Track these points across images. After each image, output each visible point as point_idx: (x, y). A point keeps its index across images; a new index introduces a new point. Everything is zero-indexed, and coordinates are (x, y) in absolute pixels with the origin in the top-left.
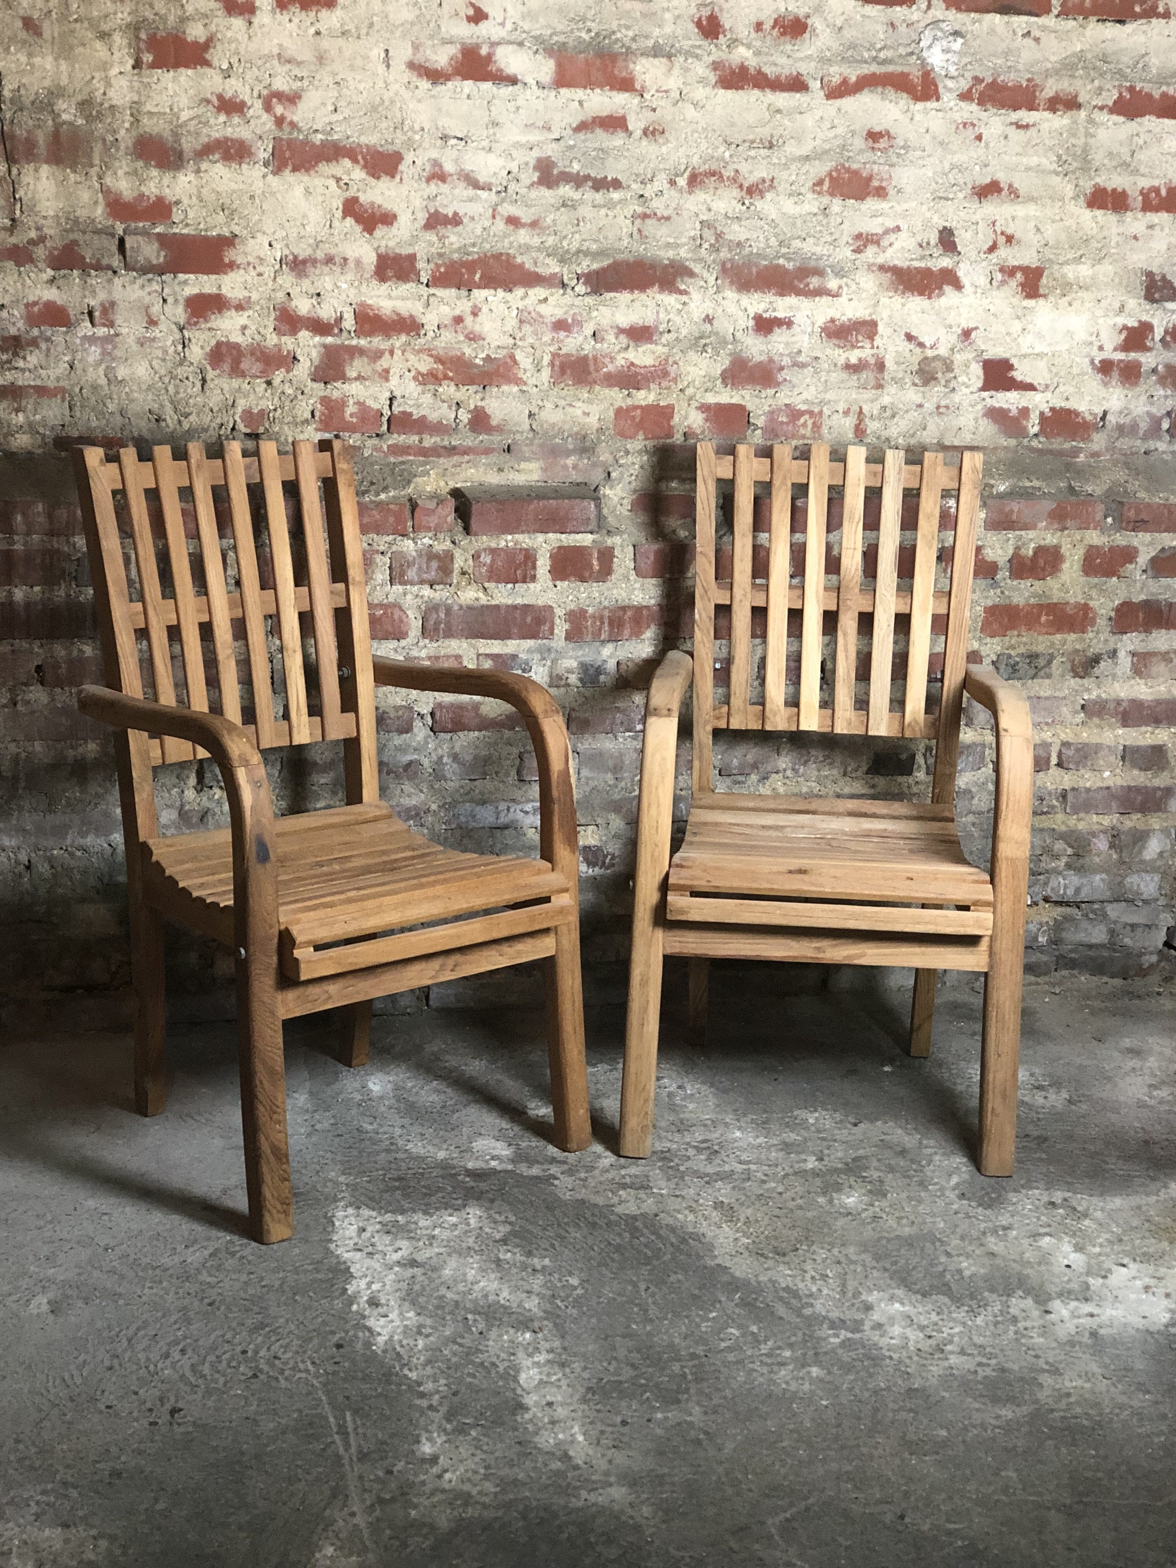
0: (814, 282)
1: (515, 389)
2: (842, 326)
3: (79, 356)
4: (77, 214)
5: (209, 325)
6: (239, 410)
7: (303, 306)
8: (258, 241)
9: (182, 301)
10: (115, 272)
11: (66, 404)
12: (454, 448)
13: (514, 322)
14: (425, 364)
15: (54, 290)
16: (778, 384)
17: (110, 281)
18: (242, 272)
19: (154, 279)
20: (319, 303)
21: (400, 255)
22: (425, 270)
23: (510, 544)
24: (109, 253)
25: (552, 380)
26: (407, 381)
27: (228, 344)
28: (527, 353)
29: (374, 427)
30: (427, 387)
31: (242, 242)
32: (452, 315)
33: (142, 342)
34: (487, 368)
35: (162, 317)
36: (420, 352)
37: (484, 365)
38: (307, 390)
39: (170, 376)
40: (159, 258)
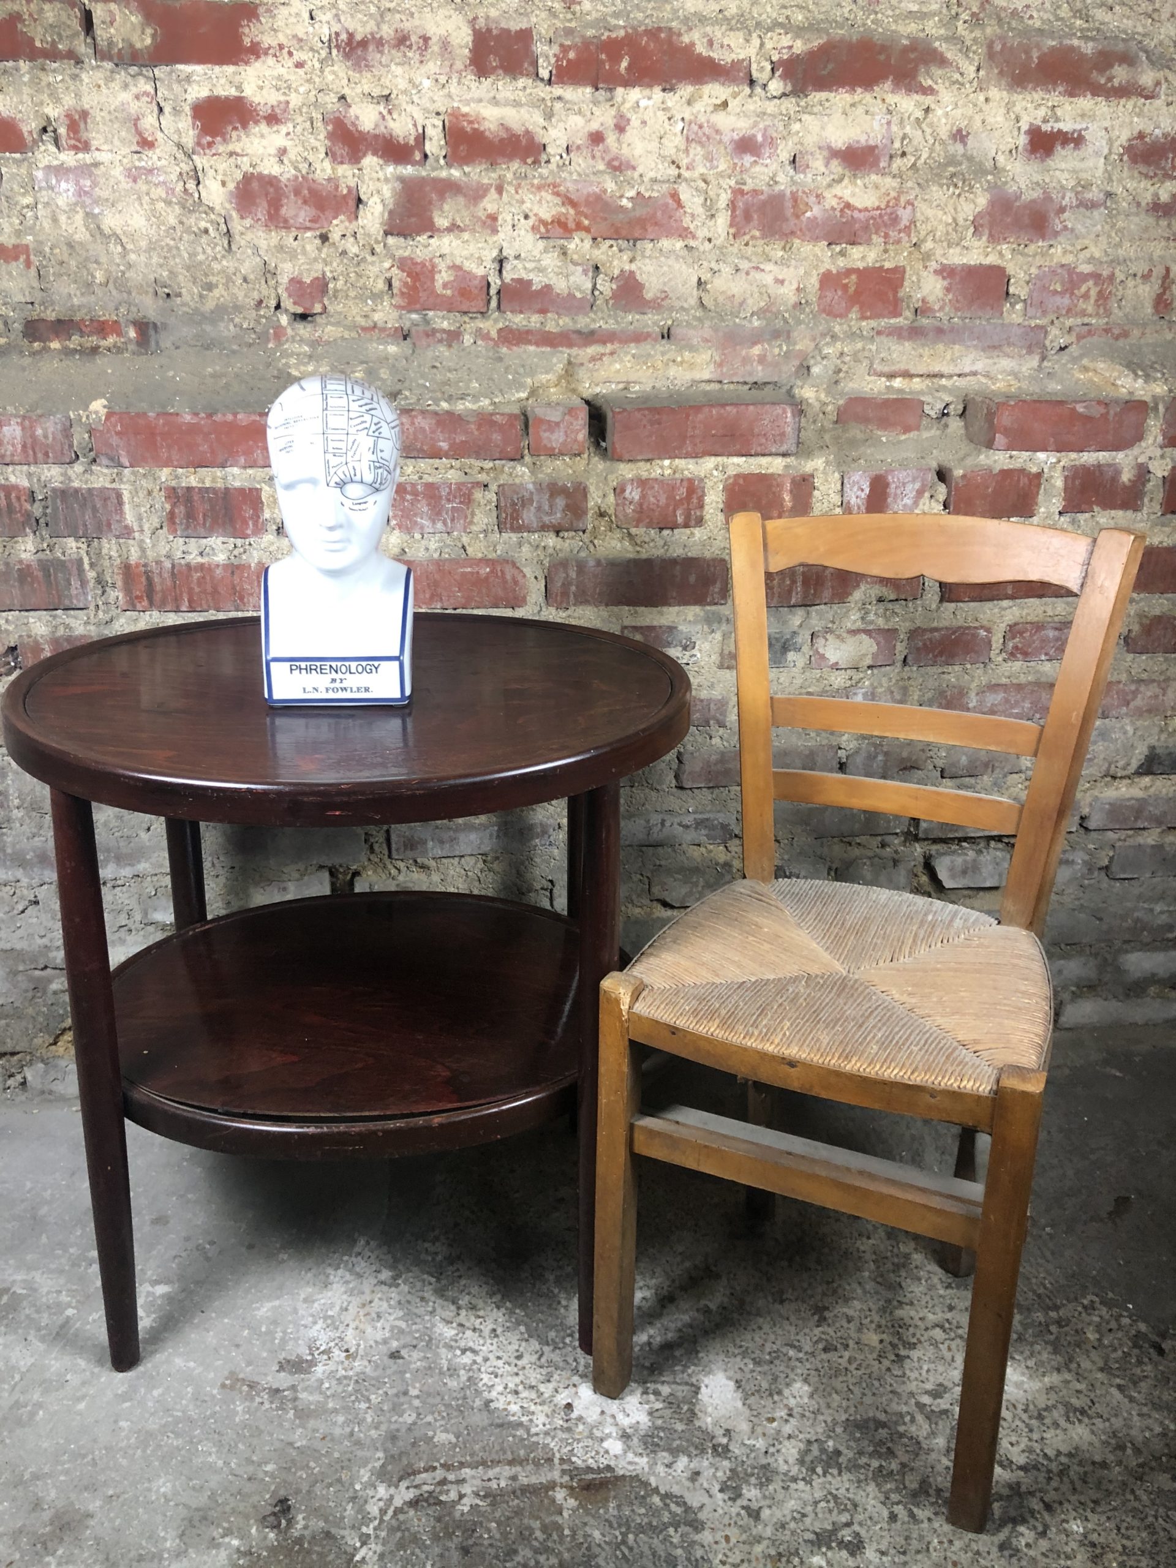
0: (1120, 74)
1: (679, 244)
2: (1154, 144)
3: (44, 196)
5: (231, 147)
7: (366, 118)
8: (293, 10)
9: (187, 109)
10: (79, 62)
11: (33, 272)
12: (592, 333)
13: (678, 141)
14: (547, 207)
16: (1056, 234)
17: (75, 77)
18: (271, 61)
19: (140, 74)
20: (390, 112)
21: (508, 31)
22: (546, 55)
23: (667, 472)
24: (69, 33)
25: (732, 231)
26: (523, 232)
27: (261, 177)
28: (697, 189)
29: (480, 305)
30: (552, 243)
31: (269, 11)
32: (586, 130)
33: (134, 175)
34: (638, 213)
35: (159, 135)
36: (539, 188)
37: (634, 208)
38: (379, 248)
39: (179, 228)
40: (145, 40)
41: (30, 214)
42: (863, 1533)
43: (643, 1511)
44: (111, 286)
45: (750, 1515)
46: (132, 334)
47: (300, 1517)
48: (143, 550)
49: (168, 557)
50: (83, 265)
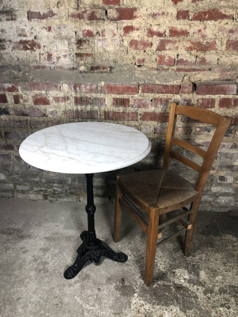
1: (215, 52)
3: (96, 45)
4: (95, 3)
5: (129, 35)
6: (137, 59)
7: (155, 29)
8: (143, 9)
9: (122, 28)
10: (104, 20)
11: (93, 58)
12: (195, 69)
13: (217, 31)
14: (188, 45)
15: (90, 27)
17: (103, 23)
18: (138, 19)
19: (115, 22)
20: (159, 27)
21: (184, 11)
22: (191, 15)
23: (208, 97)
24: (103, 15)
25: (226, 49)
26: (183, 50)
27: (134, 40)
28: (220, 40)
29: (173, 64)
30: (188, 52)
31: (139, 9)
32: (198, 30)
33: (112, 40)
34: (206, 45)
35: (117, 33)
36: (187, 41)
37: (206, 44)
38: (155, 53)
39: (119, 50)
40: (116, 16)
41: (93, 48)
42: (230, 306)
43: (187, 293)
44: (106, 60)
45: (208, 298)
46: (109, 69)
47: (126, 282)
48: (108, 109)
49: (112, 110)
50: (102, 57)
